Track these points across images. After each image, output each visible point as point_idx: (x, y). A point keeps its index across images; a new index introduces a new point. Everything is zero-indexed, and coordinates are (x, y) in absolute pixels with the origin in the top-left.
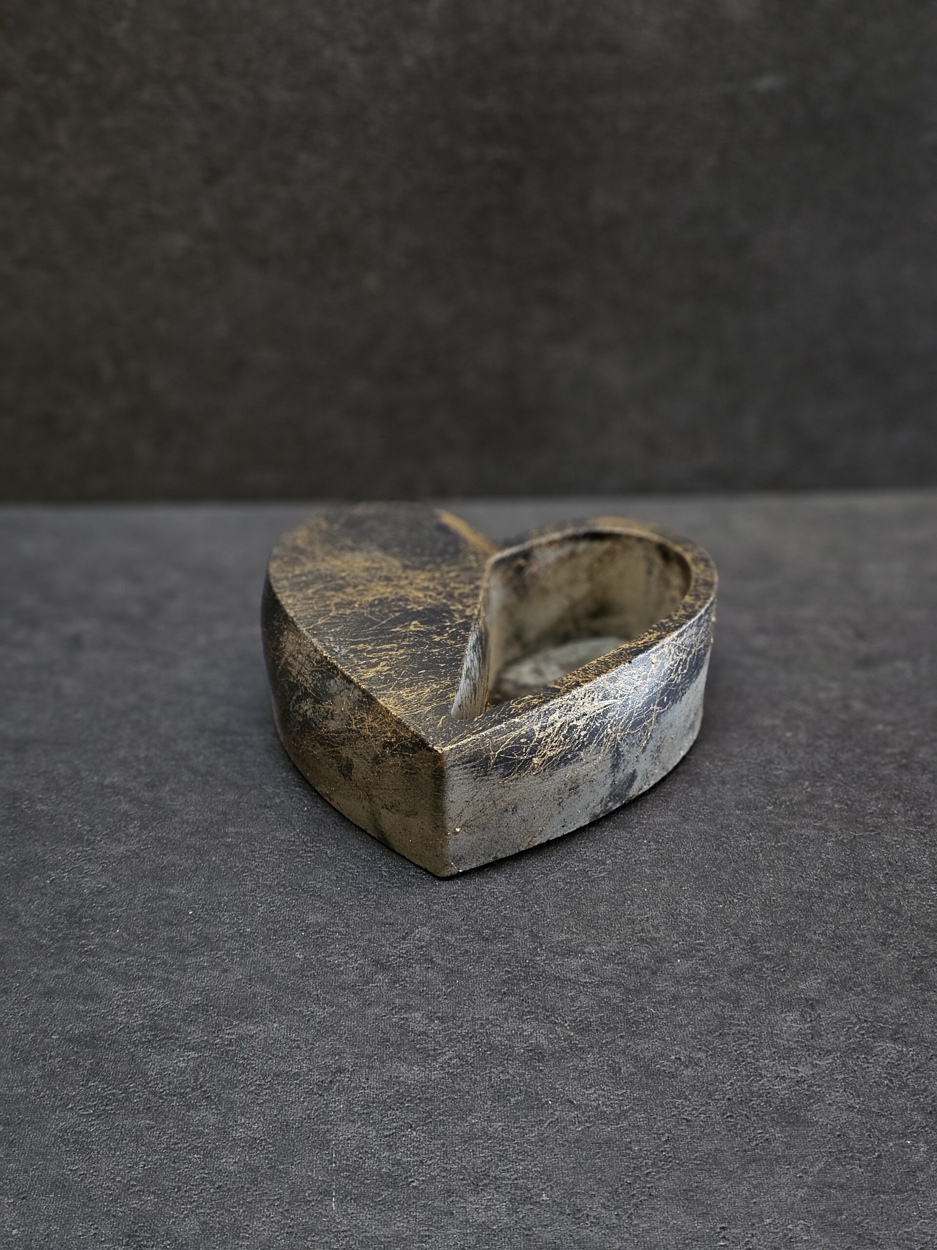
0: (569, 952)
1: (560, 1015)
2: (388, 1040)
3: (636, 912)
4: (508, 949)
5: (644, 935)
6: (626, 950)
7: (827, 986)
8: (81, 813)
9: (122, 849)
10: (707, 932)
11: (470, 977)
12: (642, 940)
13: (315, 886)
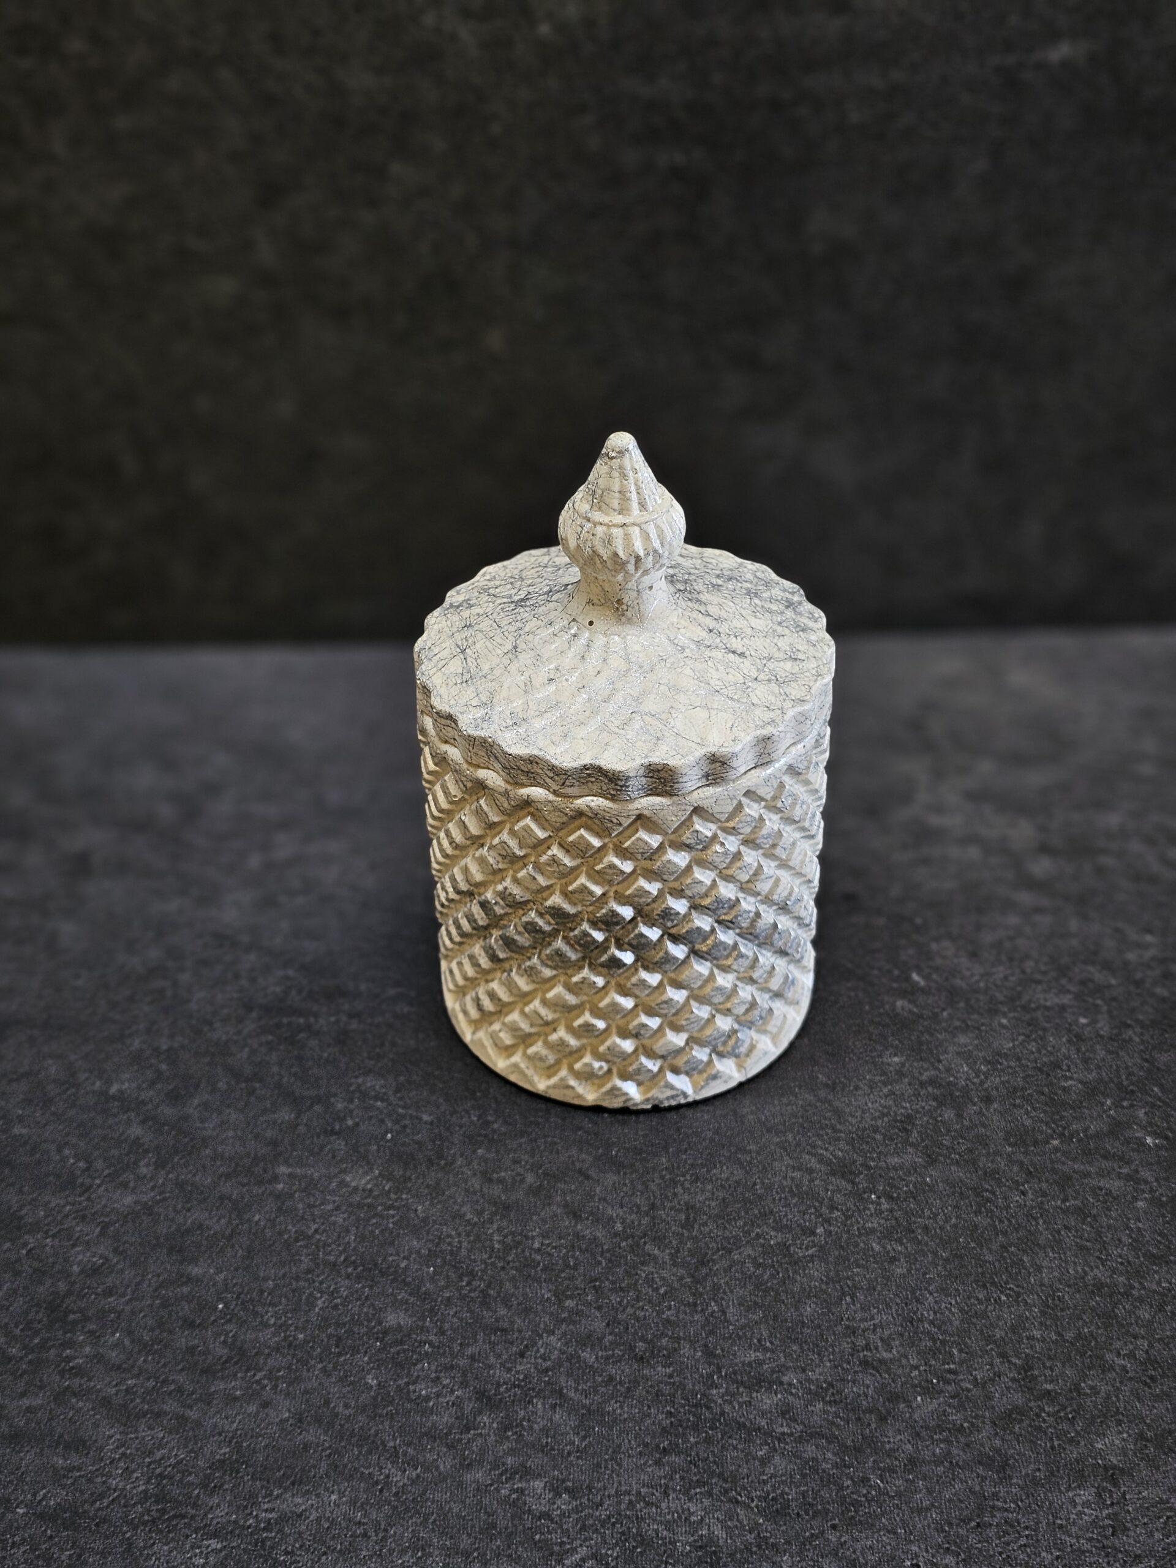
0: (760, 1382)
1: (745, 1488)
2: (495, 1528)
3: (858, 1316)
4: (671, 1376)
5: (869, 1354)
6: (843, 1380)
7: (1135, 1444)
8: (74, 1141)
9: (129, 1200)
10: (961, 1351)
11: (615, 1421)
12: (865, 1364)
13: (398, 1265)
